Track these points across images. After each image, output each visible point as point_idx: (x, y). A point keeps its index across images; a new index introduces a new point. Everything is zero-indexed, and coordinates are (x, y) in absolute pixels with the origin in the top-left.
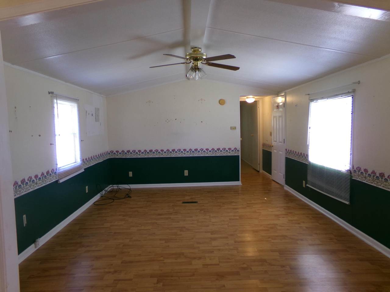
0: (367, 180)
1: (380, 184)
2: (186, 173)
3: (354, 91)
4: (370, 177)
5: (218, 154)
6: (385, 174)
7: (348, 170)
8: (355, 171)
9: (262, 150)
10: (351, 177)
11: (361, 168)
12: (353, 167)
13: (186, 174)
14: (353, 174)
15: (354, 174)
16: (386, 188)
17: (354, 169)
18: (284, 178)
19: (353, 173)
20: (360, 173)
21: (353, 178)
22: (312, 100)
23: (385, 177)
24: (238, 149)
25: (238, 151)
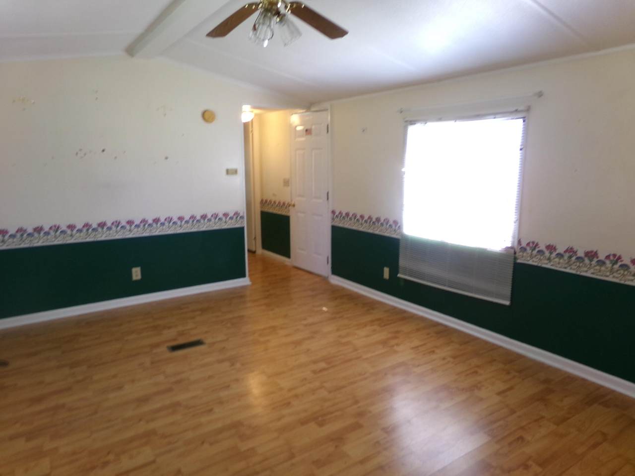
0: (552, 263)
1: (586, 269)
2: (136, 273)
3: (528, 109)
4: (560, 259)
5: (204, 227)
6: (598, 252)
7: (507, 248)
8: (523, 249)
9: (259, 213)
10: (515, 258)
11: (539, 243)
12: (519, 242)
13: (137, 276)
14: (519, 254)
15: (521, 254)
16: (602, 276)
17: (521, 245)
18: (328, 262)
19: (520, 252)
20: (535, 252)
21: (519, 261)
22: (412, 122)
23: (597, 258)
24: (241, 214)
25: (242, 217)
